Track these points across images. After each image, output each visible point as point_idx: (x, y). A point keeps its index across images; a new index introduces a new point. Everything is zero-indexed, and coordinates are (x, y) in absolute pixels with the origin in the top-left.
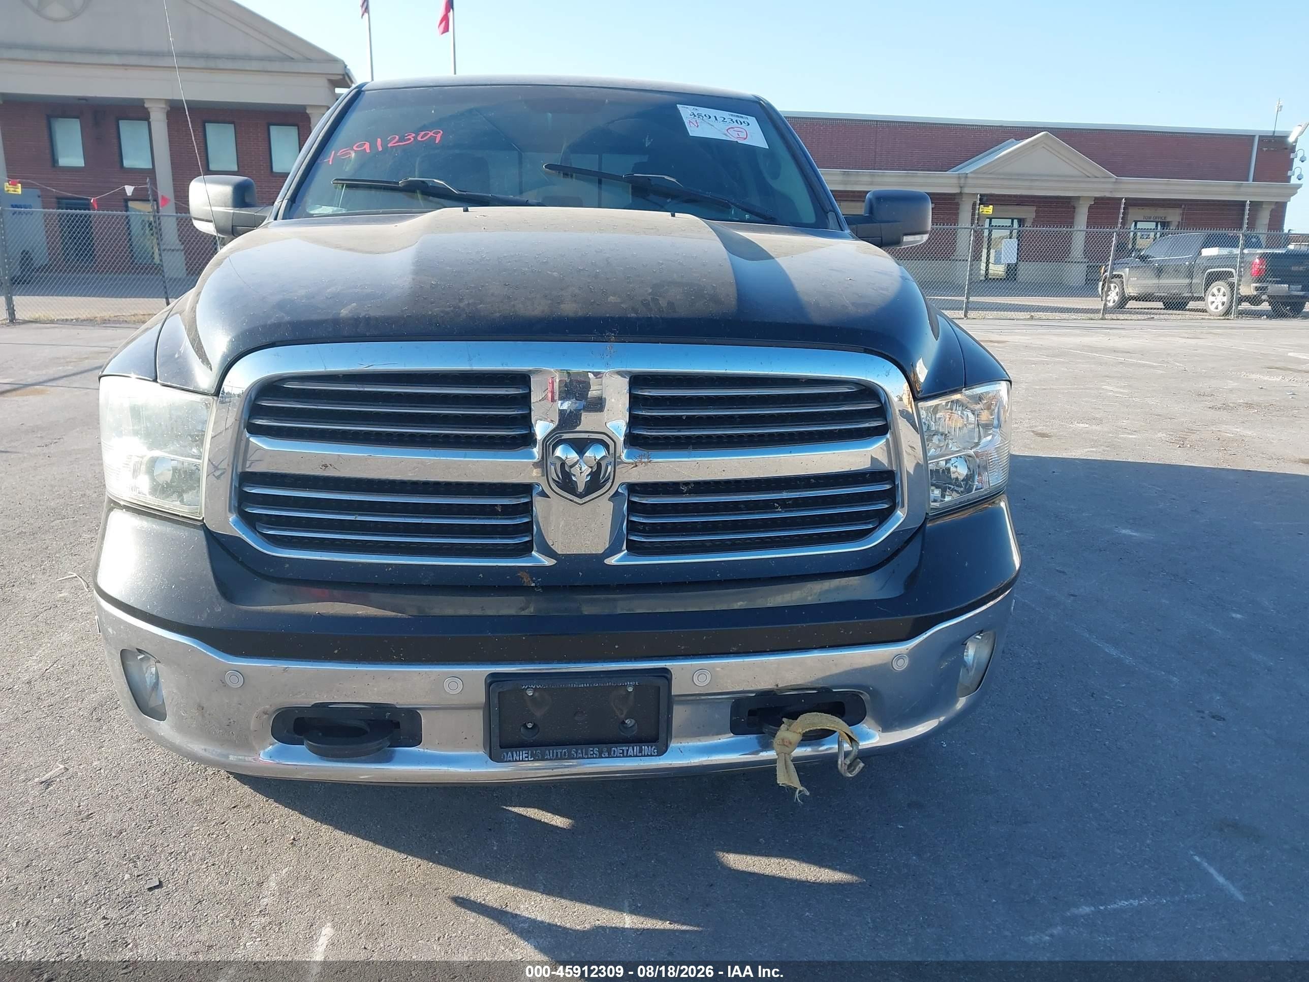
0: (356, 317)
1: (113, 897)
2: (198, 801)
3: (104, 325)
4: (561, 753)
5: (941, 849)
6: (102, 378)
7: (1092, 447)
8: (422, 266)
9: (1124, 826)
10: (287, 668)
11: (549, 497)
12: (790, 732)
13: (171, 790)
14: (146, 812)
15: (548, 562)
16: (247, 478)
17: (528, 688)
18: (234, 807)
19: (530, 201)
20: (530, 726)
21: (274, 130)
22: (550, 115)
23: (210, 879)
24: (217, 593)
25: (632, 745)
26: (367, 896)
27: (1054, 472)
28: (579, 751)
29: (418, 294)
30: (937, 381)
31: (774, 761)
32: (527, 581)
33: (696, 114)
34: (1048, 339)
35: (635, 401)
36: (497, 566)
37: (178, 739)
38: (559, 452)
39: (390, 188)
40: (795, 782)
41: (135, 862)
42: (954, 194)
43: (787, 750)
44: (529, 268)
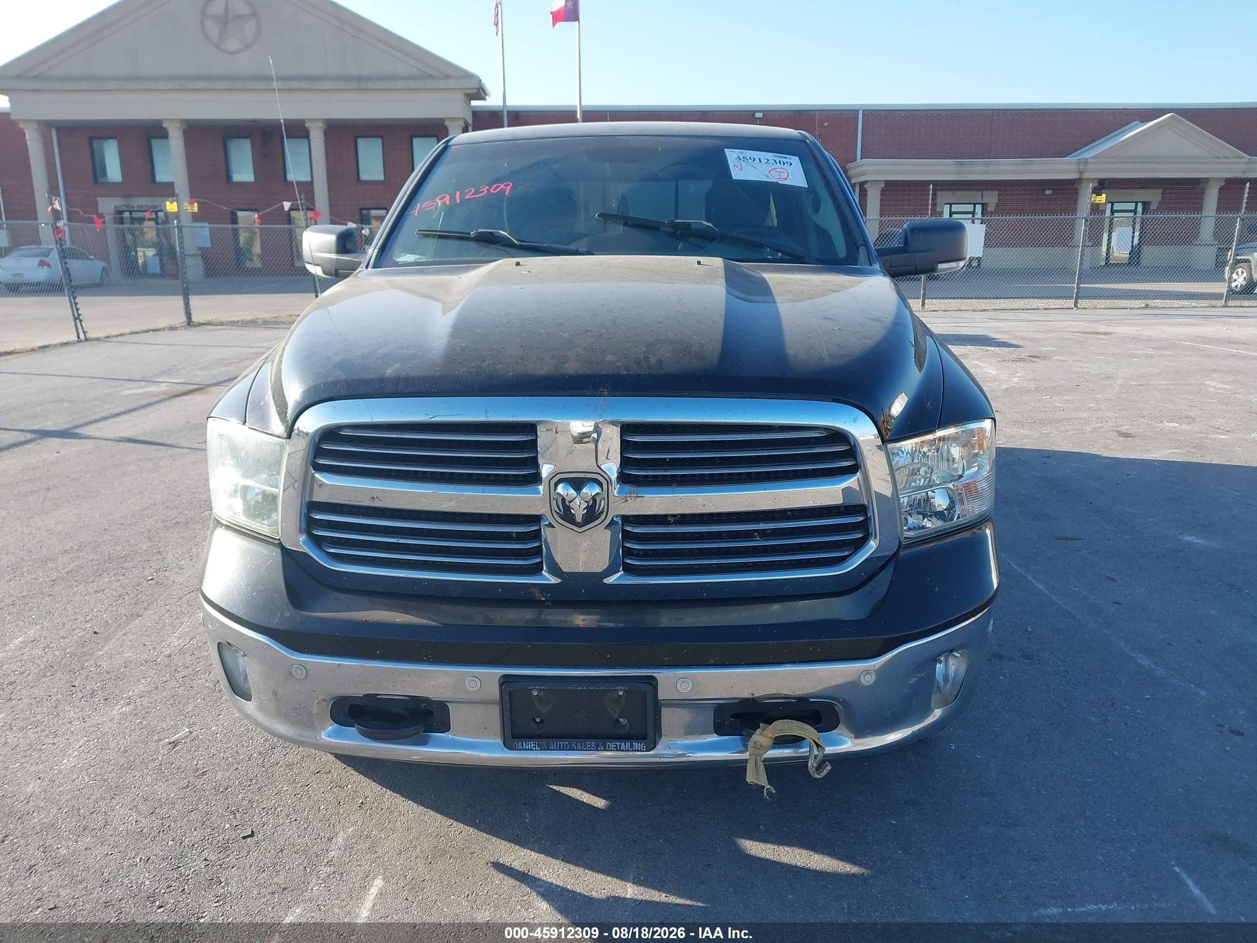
0: (397, 376)
1: (215, 842)
2: (290, 766)
3: (265, 326)
4: (563, 745)
5: (927, 845)
6: (209, 419)
7: (1177, 449)
8: (459, 329)
9: (1112, 835)
10: (339, 664)
11: (554, 527)
12: (763, 736)
13: (270, 755)
14: (248, 772)
15: (553, 580)
16: (313, 506)
17: (534, 688)
18: (318, 773)
19: (580, 250)
20: (538, 720)
21: (416, 142)
22: (608, 165)
23: (291, 832)
24: (287, 600)
25: (624, 740)
26: (414, 855)
27: (1128, 475)
28: (579, 744)
29: (451, 355)
30: (909, 423)
31: (746, 761)
32: (538, 595)
33: (741, 157)
34: (1159, 329)
35: (625, 446)
36: (513, 583)
37: (261, 718)
38: (560, 489)
39: (463, 238)
40: (763, 781)
41: (234, 814)
42: (1074, 180)
43: (760, 752)
44: (545, 330)
